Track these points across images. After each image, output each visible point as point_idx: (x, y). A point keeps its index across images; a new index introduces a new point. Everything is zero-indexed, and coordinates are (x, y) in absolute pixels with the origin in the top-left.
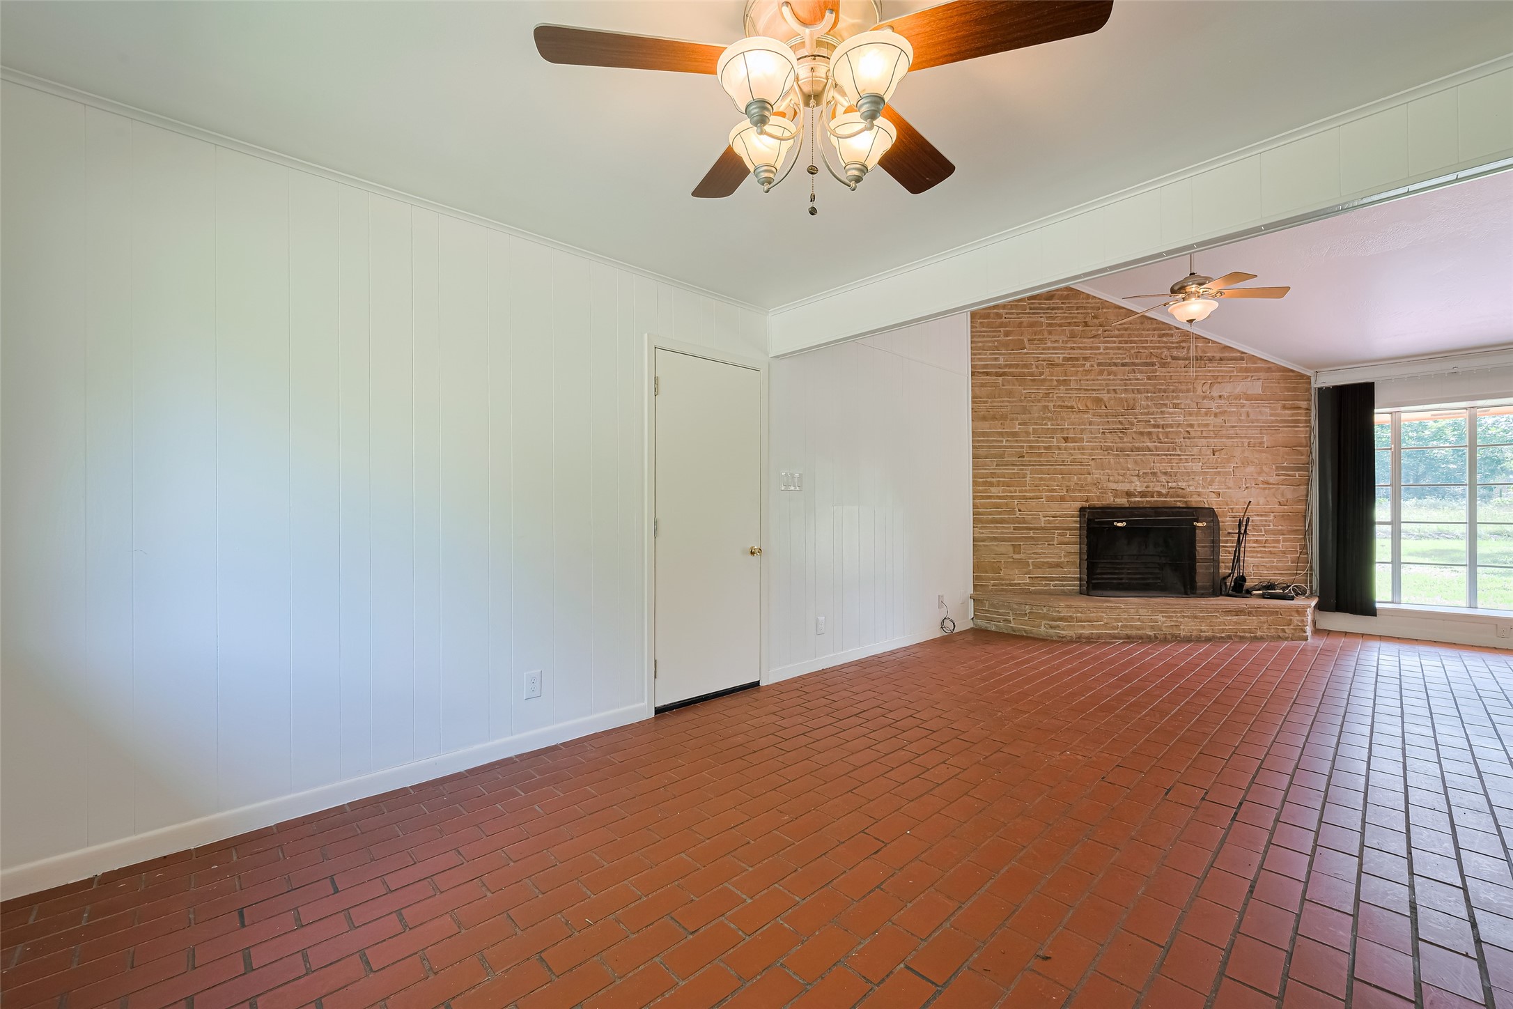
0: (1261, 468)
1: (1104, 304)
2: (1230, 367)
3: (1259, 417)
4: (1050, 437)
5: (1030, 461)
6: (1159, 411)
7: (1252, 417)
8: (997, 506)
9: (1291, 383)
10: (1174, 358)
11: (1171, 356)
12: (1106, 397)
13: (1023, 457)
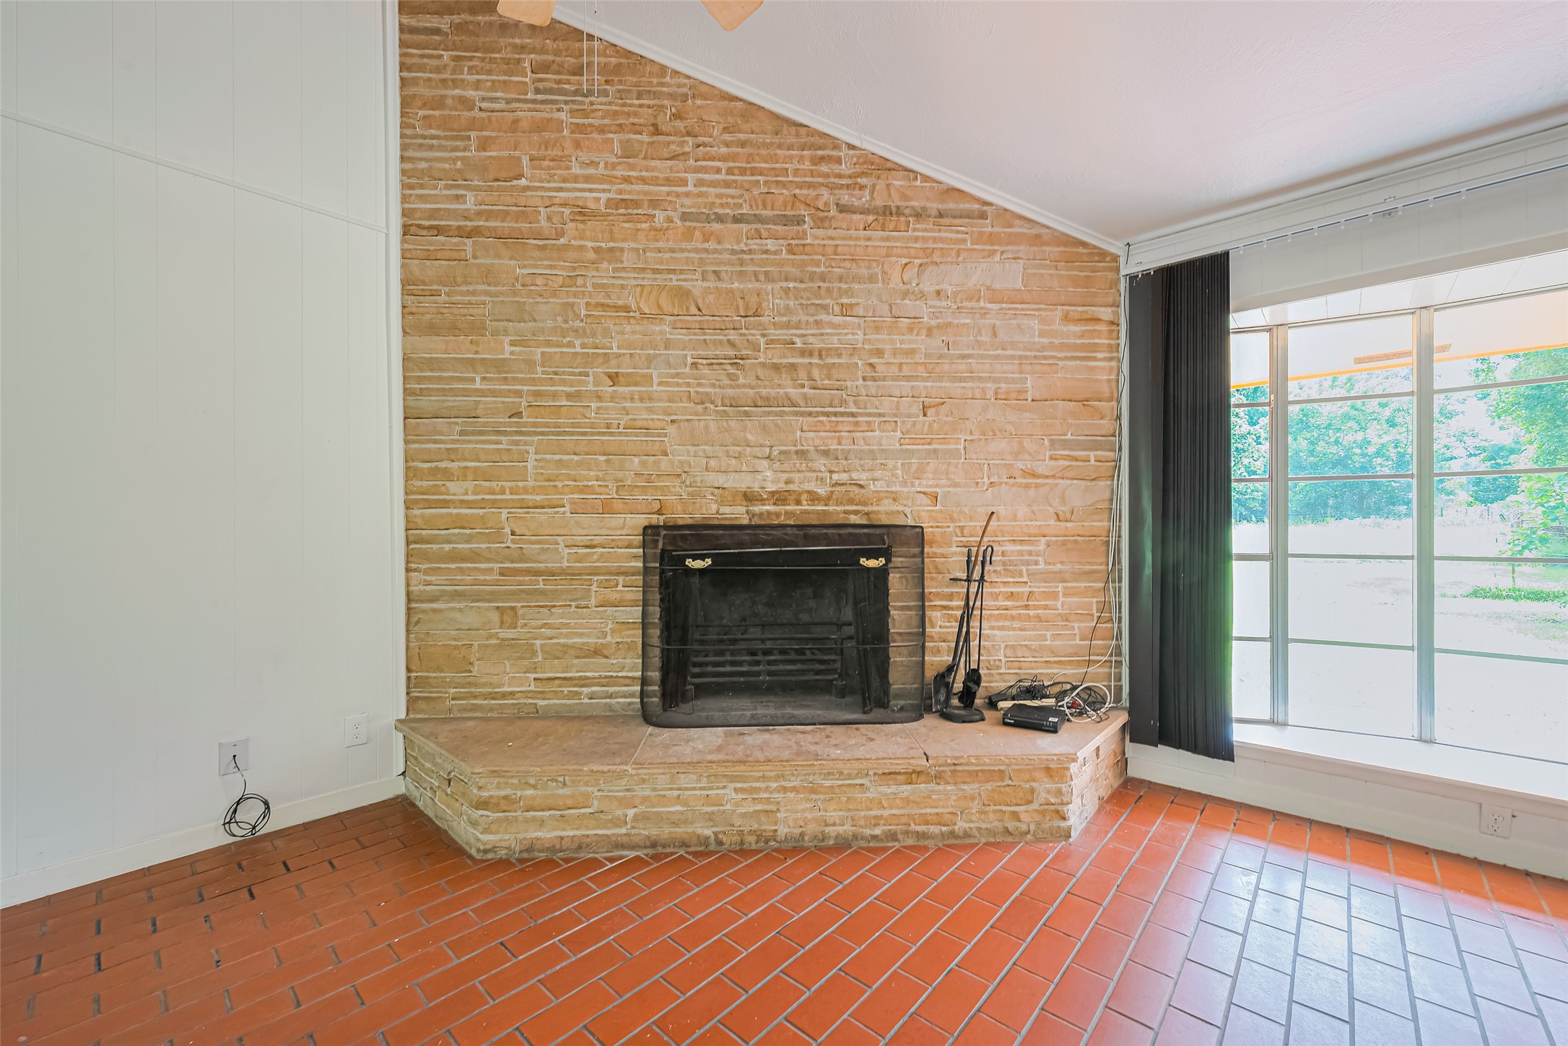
0: (1021, 443)
1: (700, 90)
2: (958, 232)
3: (1017, 338)
4: (580, 374)
5: (535, 425)
6: (811, 319)
7: (1002, 336)
8: (461, 523)
9: (1081, 269)
10: (842, 209)
11: (837, 205)
12: (697, 286)
13: (519, 414)
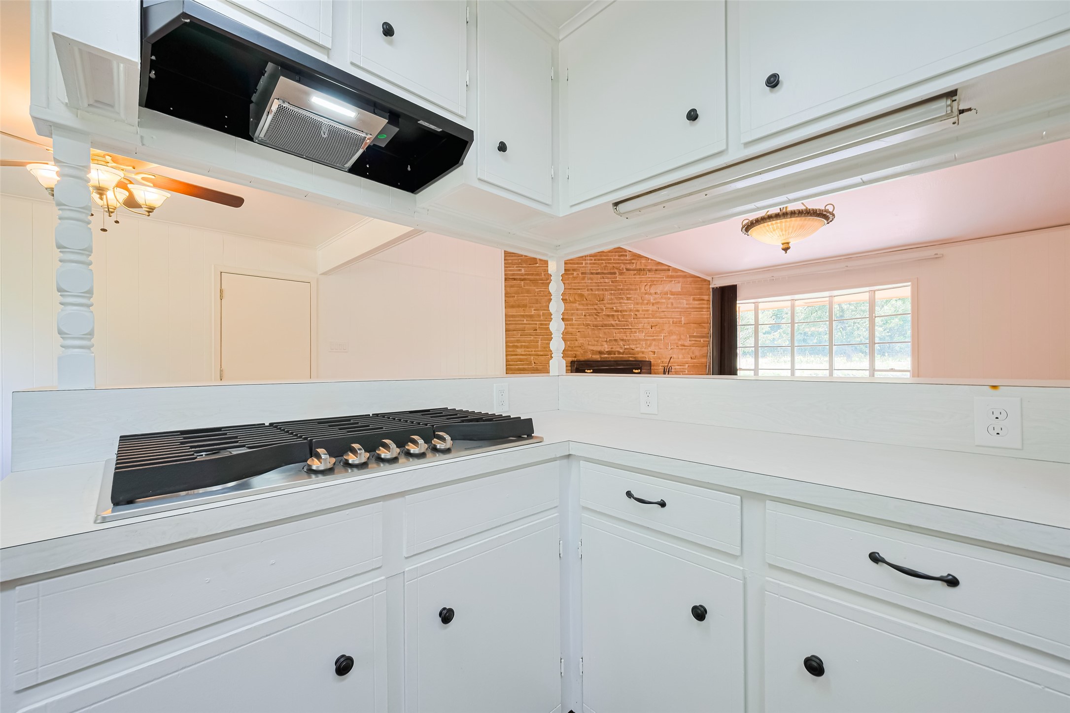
0: (680, 336)
2: (661, 275)
3: (679, 306)
5: (541, 333)
6: (618, 302)
7: (675, 305)
8: (521, 360)
9: (698, 284)
10: (627, 270)
12: (586, 293)
13: (536, 330)
